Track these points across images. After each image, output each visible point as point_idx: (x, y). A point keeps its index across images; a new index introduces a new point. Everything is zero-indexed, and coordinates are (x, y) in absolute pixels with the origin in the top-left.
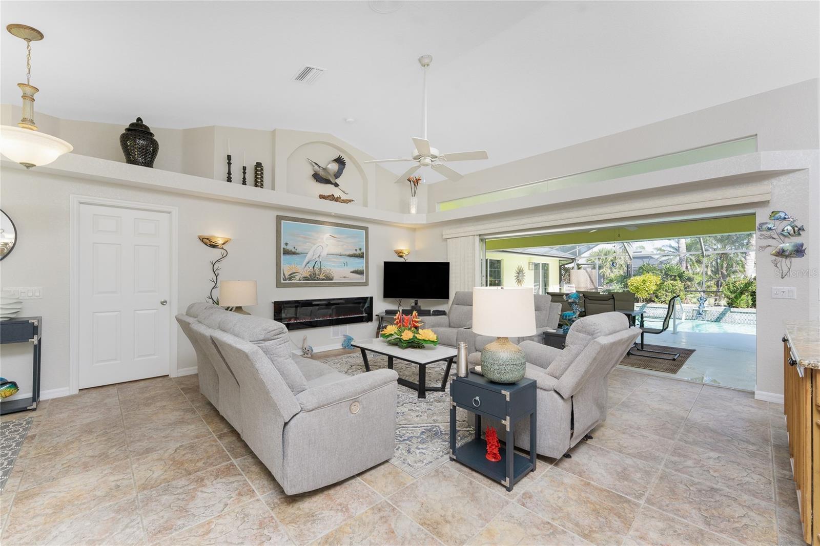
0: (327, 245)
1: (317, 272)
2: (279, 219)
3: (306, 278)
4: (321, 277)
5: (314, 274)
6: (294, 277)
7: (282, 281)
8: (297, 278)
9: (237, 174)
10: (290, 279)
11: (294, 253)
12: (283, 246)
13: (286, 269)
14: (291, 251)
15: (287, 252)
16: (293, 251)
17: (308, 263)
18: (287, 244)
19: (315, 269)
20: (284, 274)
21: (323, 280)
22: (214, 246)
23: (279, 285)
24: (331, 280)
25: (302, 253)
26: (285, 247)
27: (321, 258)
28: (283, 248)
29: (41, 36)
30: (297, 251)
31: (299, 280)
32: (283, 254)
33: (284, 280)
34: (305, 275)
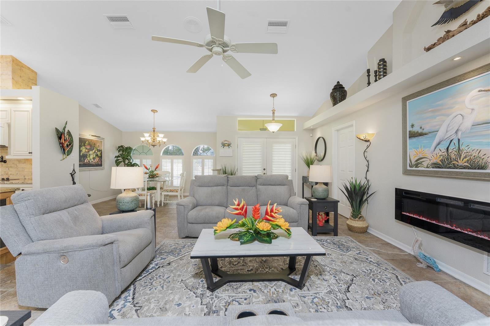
0: (473, 109)
1: (453, 156)
2: (405, 101)
3: (436, 165)
4: (460, 163)
5: (449, 158)
6: (421, 163)
7: (408, 168)
8: (425, 164)
10: (417, 166)
11: (421, 135)
12: (409, 129)
13: (413, 154)
14: (417, 132)
16: (420, 132)
17: (439, 144)
18: (413, 126)
19: (450, 151)
20: (410, 160)
21: (465, 168)
22: (366, 141)
23: (406, 172)
24: (482, 168)
25: (430, 132)
26: (411, 129)
27: (460, 133)
28: (410, 132)
30: (424, 131)
31: (427, 167)
32: (409, 137)
33: (410, 167)
34: (435, 161)
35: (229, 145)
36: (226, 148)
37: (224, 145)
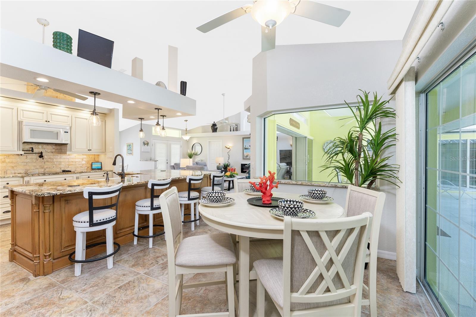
2: (243, 138)
9: (232, 129)
10: (247, 157)
11: (248, 149)
12: (244, 147)
13: (245, 154)
15: (246, 149)
18: (245, 146)
20: (245, 156)
22: (228, 148)
23: (243, 159)
25: (250, 149)
29: (187, 120)
35: (148, 144)
36: (146, 146)
37: (144, 144)
